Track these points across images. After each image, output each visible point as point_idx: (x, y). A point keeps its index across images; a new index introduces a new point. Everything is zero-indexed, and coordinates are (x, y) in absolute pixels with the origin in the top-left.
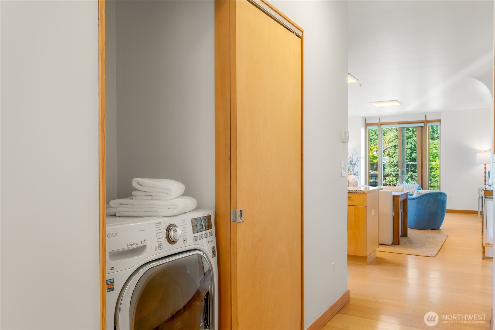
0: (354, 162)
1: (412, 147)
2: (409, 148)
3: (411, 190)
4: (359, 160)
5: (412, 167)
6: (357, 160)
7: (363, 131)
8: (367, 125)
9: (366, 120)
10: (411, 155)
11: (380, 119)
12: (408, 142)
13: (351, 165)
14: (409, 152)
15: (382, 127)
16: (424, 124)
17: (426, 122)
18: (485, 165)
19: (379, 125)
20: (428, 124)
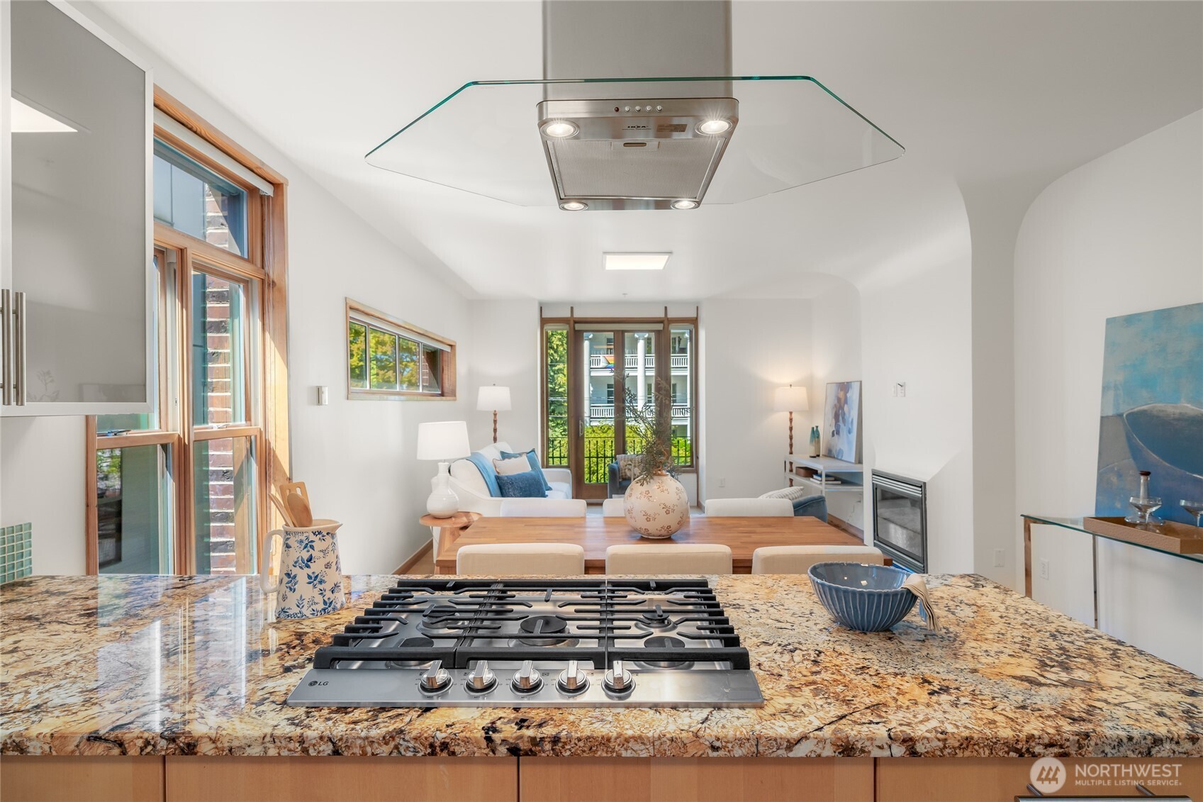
8: (544, 321)
9: (542, 311)
11: (572, 309)
15: (578, 327)
16: (662, 325)
17: (666, 322)
18: (791, 413)
19: (572, 322)
20: (671, 326)
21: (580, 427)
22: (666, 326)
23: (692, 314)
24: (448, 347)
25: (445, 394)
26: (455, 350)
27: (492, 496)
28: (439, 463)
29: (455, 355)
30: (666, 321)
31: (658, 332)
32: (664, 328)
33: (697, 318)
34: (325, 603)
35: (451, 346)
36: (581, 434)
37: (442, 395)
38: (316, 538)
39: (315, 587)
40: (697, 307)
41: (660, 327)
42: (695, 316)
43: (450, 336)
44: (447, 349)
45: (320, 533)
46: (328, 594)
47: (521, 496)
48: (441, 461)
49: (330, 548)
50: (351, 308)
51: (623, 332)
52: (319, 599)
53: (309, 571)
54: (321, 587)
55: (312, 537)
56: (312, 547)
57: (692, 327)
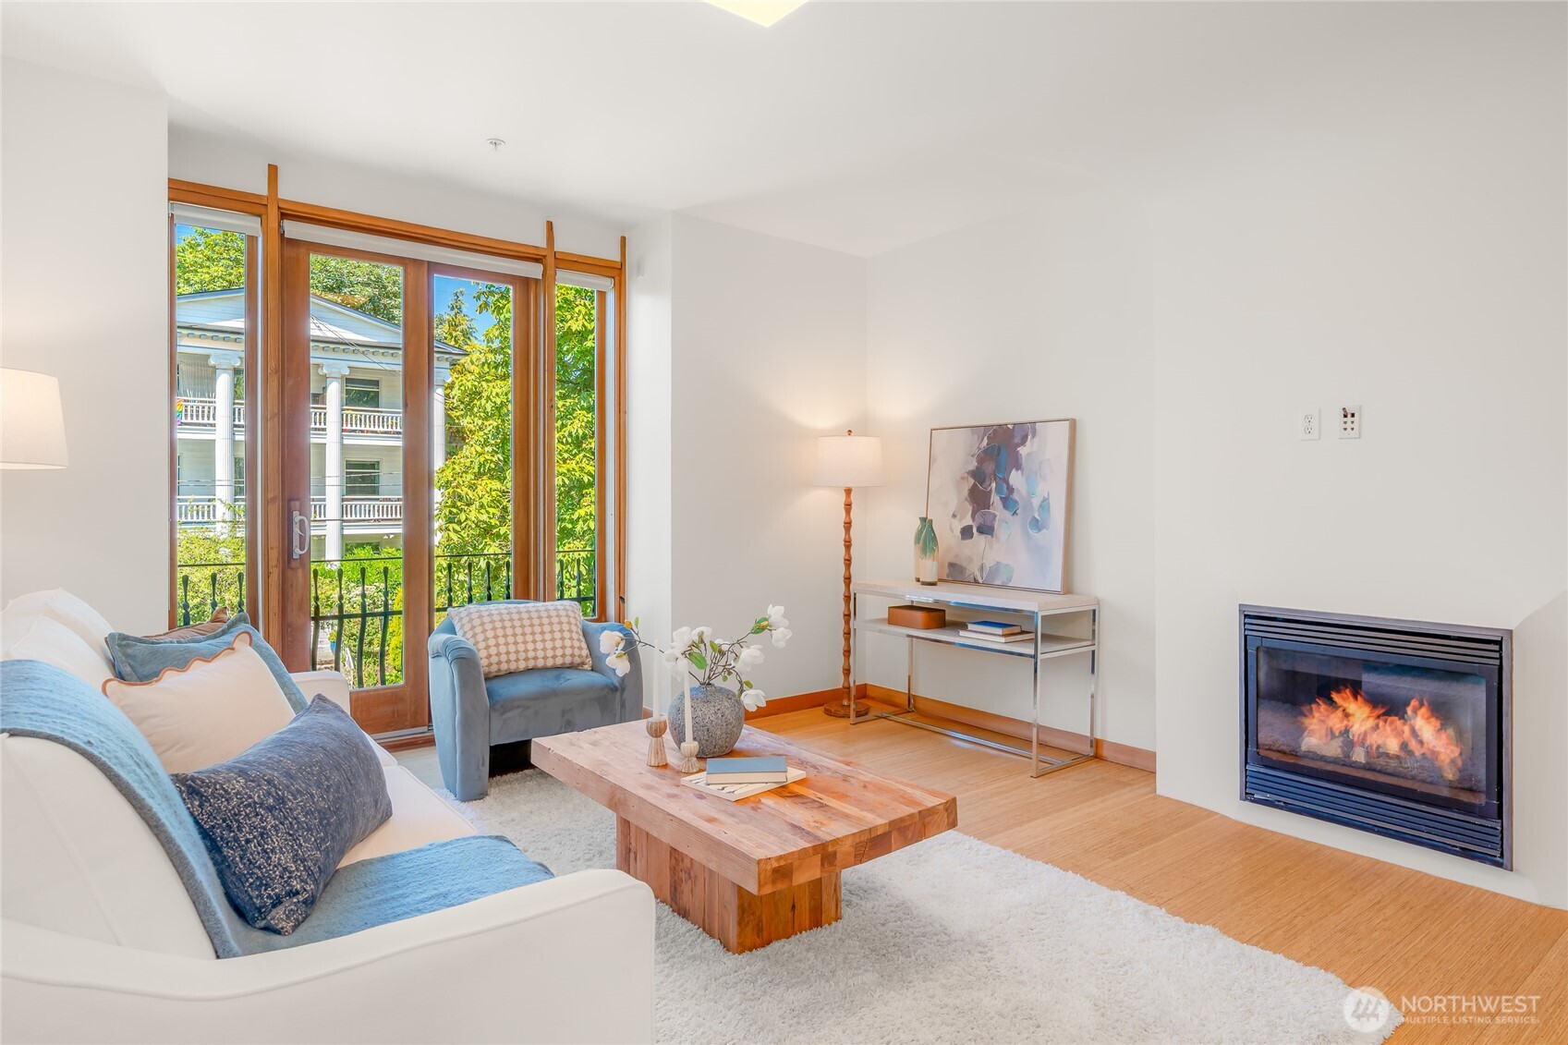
15: (294, 230)
16: (540, 268)
17: (550, 261)
18: (848, 491)
19: (273, 213)
21: (296, 530)
22: (550, 272)
30: (550, 259)
31: (525, 286)
32: (544, 274)
33: (622, 264)
36: (297, 552)
41: (534, 271)
42: (618, 258)
51: (433, 267)
57: (606, 284)
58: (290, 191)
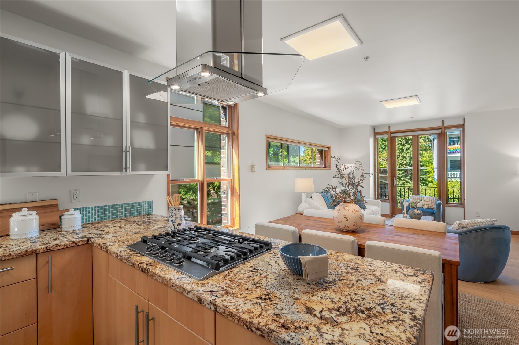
0: (357, 181)
1: (411, 156)
2: (408, 157)
3: (429, 203)
4: (365, 178)
5: (411, 171)
6: (361, 177)
7: (371, 140)
8: (375, 134)
9: (374, 129)
10: (410, 162)
11: (389, 127)
12: (407, 152)
13: (351, 187)
14: (409, 160)
15: (392, 135)
16: (441, 130)
17: (443, 129)
19: (389, 133)
20: (446, 131)
21: (394, 181)
23: (461, 123)
24: (327, 148)
25: (327, 167)
26: (330, 149)
27: (328, 208)
28: (303, 194)
29: (330, 151)
31: (439, 135)
32: (442, 132)
33: (464, 125)
34: (175, 228)
35: (328, 148)
36: (394, 185)
37: (325, 167)
38: (173, 210)
39: (172, 223)
40: (464, 119)
41: (440, 131)
42: (463, 123)
43: (327, 144)
44: (327, 149)
45: (174, 208)
46: (176, 226)
47: (331, 209)
48: (303, 193)
49: (178, 213)
50: (268, 137)
52: (173, 227)
53: (171, 219)
54: (174, 224)
55: (173, 209)
56: (172, 212)
57: (461, 129)
58: (392, 129)
